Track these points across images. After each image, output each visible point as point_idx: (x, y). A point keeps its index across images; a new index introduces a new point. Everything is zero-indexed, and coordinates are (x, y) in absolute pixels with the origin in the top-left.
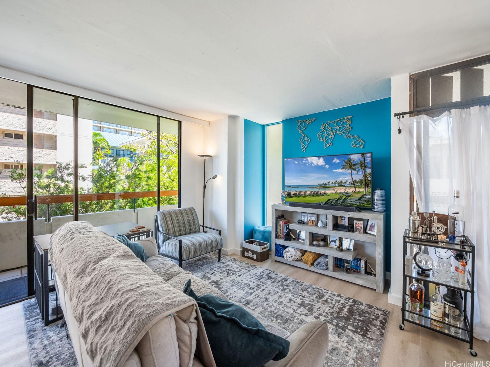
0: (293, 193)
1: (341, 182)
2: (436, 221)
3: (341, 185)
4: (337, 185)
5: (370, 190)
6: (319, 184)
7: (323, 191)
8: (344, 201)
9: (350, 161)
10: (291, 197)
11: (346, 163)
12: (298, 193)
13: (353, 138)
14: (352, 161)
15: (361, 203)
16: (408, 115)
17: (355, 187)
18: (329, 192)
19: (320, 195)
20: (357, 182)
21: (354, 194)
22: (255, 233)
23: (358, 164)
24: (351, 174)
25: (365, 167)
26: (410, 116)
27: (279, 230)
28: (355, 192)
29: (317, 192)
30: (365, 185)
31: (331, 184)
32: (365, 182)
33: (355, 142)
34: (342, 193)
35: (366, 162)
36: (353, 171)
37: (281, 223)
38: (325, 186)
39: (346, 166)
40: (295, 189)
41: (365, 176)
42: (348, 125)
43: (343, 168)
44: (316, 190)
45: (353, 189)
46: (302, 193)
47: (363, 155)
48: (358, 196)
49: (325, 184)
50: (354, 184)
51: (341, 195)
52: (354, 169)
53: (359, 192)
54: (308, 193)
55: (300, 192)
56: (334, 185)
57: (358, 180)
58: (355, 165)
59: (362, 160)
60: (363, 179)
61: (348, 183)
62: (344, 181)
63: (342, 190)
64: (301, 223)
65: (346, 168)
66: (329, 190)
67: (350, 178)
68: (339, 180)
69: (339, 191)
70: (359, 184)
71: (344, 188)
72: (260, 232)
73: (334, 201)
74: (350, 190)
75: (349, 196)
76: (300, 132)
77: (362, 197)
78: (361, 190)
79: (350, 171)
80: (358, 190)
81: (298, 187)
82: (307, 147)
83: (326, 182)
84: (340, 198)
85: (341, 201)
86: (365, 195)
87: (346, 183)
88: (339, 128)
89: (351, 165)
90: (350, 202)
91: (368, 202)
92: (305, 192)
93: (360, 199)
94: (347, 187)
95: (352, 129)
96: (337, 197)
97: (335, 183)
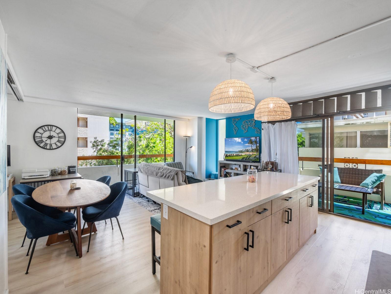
0: (228, 155)
1: (248, 150)
2: (270, 164)
3: (248, 151)
4: (246, 151)
5: (258, 153)
6: (239, 151)
7: (240, 154)
8: (248, 159)
9: (251, 140)
10: (227, 157)
11: (250, 141)
12: (230, 155)
13: (256, 129)
14: (252, 140)
15: (255, 159)
16: (267, 123)
17: (253, 152)
18: (243, 154)
19: (240, 156)
20: (253, 150)
21: (253, 155)
22: (211, 175)
23: (254, 142)
24: (252, 146)
25: (257, 143)
26: (268, 123)
27: (222, 173)
28: (253, 154)
29: (238, 154)
30: (257, 151)
31: (244, 151)
32: (257, 150)
33: (257, 131)
34: (248, 155)
35: (257, 141)
36: (252, 145)
37: (223, 169)
38: (241, 152)
39: (249, 142)
40: (229, 153)
41: (257, 147)
42: (254, 123)
43: (248, 143)
44: (238, 153)
45: (252, 153)
46: (232, 155)
47: (256, 138)
48: (254, 156)
49: (242, 151)
50: (252, 151)
51: (247, 156)
52: (253, 144)
53: (255, 154)
54: (235, 155)
55: (231, 154)
56: (245, 151)
57: (254, 149)
58: (253, 142)
59: (256, 140)
60: (256, 148)
61: (250, 150)
62: (249, 149)
63: (248, 153)
64: (231, 169)
65: (249, 143)
66: (243, 153)
67: (251, 148)
68: (247, 149)
69: (247, 154)
70: (254, 151)
71: (249, 152)
72: (213, 174)
73: (245, 159)
74: (251, 153)
75: (251, 156)
76: (234, 124)
77: (255, 156)
78: (255, 153)
79: (251, 145)
80: (254, 153)
81: (230, 152)
82: (237, 132)
83: (242, 150)
84: (247, 157)
85: (248, 158)
86: (257, 155)
87: (249, 150)
88: (250, 123)
89: (251, 142)
90: (251, 159)
91: (258, 159)
92: (233, 154)
93: (255, 157)
94: (250, 152)
95: (255, 125)
96: (246, 156)
97: (245, 150)
